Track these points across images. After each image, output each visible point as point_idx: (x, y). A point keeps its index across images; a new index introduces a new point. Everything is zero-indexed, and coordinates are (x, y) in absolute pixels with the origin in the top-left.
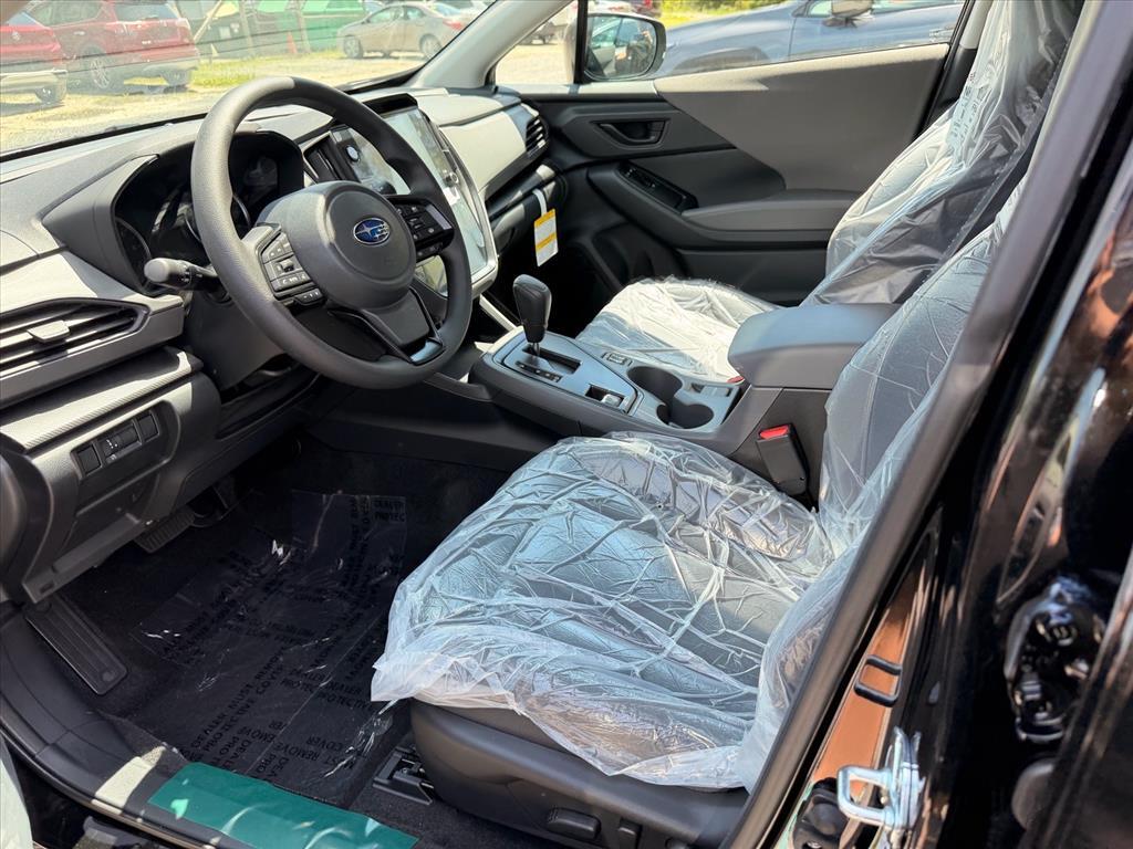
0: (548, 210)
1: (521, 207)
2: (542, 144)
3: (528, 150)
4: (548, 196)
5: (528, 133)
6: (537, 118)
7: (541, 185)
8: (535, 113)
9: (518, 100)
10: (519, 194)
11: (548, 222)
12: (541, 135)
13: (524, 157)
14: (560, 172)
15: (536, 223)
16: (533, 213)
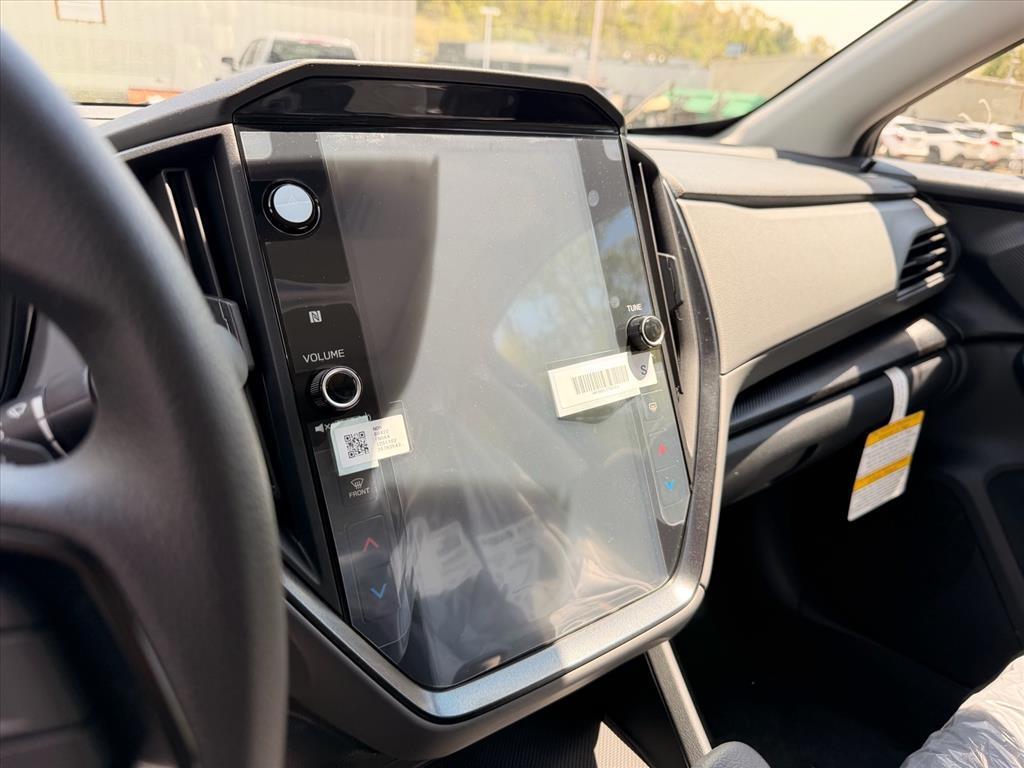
0: (910, 411)
1: (846, 402)
2: (935, 280)
3: (902, 286)
4: (917, 383)
5: (913, 254)
6: (939, 230)
7: (909, 360)
8: (939, 220)
9: (910, 189)
10: (852, 373)
11: (902, 435)
12: (939, 264)
13: (888, 298)
14: (957, 339)
15: (872, 438)
16: (873, 415)
